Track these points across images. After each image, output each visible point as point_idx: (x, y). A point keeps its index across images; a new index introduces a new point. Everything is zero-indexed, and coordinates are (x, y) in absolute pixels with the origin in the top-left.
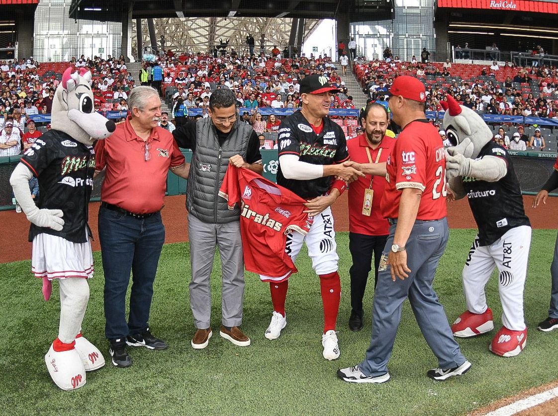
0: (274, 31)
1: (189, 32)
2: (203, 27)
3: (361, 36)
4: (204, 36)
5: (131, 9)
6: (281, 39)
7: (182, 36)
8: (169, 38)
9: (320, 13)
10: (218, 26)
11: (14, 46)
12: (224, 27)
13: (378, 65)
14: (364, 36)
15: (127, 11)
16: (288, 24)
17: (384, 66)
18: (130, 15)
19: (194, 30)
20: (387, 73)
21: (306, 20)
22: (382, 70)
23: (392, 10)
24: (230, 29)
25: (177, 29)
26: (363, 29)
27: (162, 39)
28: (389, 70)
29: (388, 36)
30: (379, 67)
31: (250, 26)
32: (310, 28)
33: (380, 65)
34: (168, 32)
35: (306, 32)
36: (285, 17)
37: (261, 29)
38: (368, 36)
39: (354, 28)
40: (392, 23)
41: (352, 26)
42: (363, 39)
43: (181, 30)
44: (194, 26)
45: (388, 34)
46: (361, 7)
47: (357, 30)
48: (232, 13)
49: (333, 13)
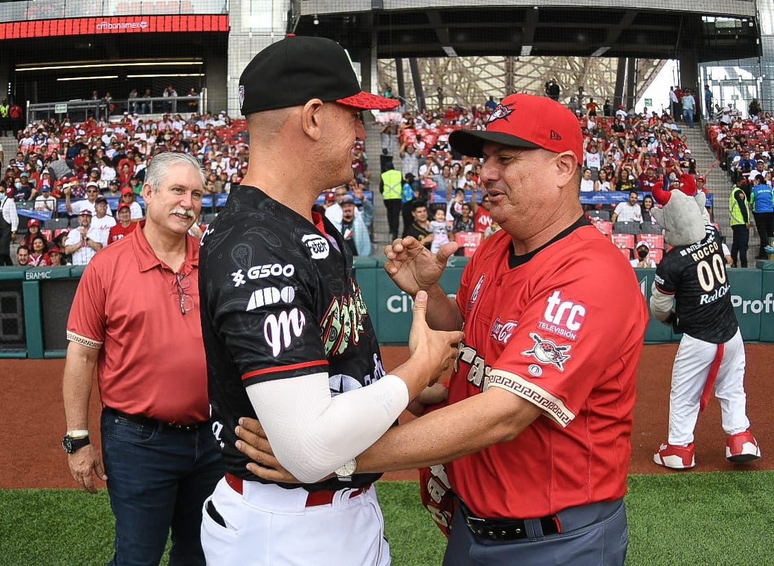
0: (595, 83)
1: (477, 82)
2: (497, 77)
3: (715, 83)
4: (499, 89)
5: (374, 43)
6: (606, 93)
7: (468, 89)
8: (449, 92)
9: (653, 48)
10: (516, 75)
12: (527, 76)
13: (740, 126)
14: (719, 81)
16: (613, 71)
17: (751, 127)
18: (374, 52)
19: (484, 80)
20: (756, 137)
21: (639, 63)
22: (747, 132)
23: (758, 42)
24: (535, 79)
25: (460, 78)
26: (717, 72)
27: (440, 93)
28: (757, 133)
29: (754, 83)
30: (743, 129)
31: (563, 74)
32: (646, 77)
33: (743, 125)
34: (447, 82)
35: (641, 83)
36: (605, 55)
37: (578, 80)
38: (726, 83)
39: (705, 71)
40: (759, 62)
41: (702, 68)
42: (718, 87)
43: (466, 80)
44: (483, 75)
45: (754, 78)
46: (712, 37)
47: (708, 73)
48: (526, 49)
49: (673, 47)
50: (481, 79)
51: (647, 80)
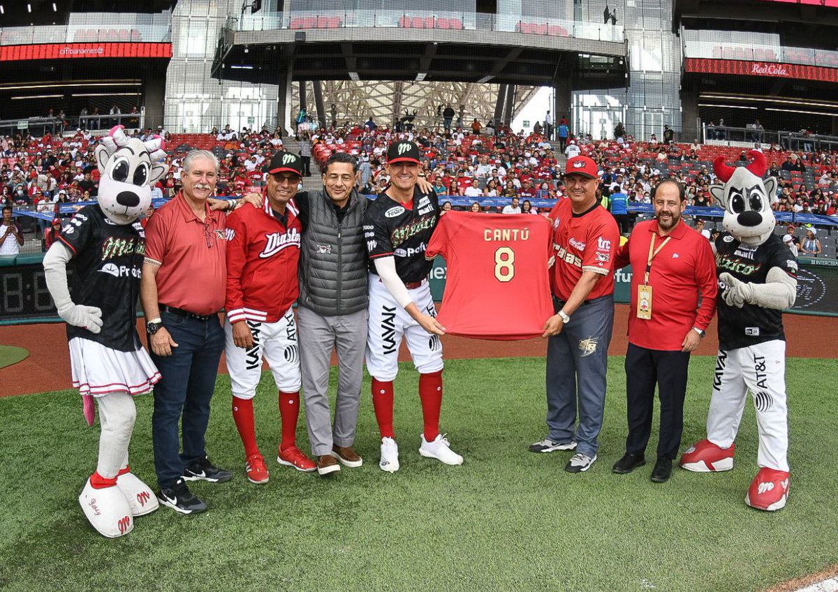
0: (476, 102)
1: (367, 100)
2: (386, 95)
3: (585, 108)
4: (387, 106)
5: (291, 68)
6: (485, 112)
7: (359, 106)
8: (341, 108)
9: (533, 77)
10: (404, 94)
11: (140, 112)
12: (412, 95)
13: (606, 145)
14: (589, 108)
15: (285, 70)
16: (494, 93)
17: (615, 147)
18: (290, 76)
19: (374, 98)
20: (619, 156)
21: (517, 88)
22: (611, 151)
23: (626, 76)
24: (420, 98)
25: (352, 96)
26: (589, 99)
27: (333, 109)
28: (620, 152)
29: (621, 109)
30: (609, 149)
31: (446, 94)
32: (523, 98)
33: (609, 145)
34: (341, 100)
35: (518, 104)
36: (490, 82)
37: (460, 99)
38: (595, 108)
39: (578, 98)
40: (627, 92)
41: (575, 96)
42: (589, 112)
43: (358, 97)
44: (374, 93)
45: (621, 106)
46: (586, 71)
47: (581, 100)
48: (421, 76)
49: (550, 78)
50: (371, 97)
51: (523, 101)
